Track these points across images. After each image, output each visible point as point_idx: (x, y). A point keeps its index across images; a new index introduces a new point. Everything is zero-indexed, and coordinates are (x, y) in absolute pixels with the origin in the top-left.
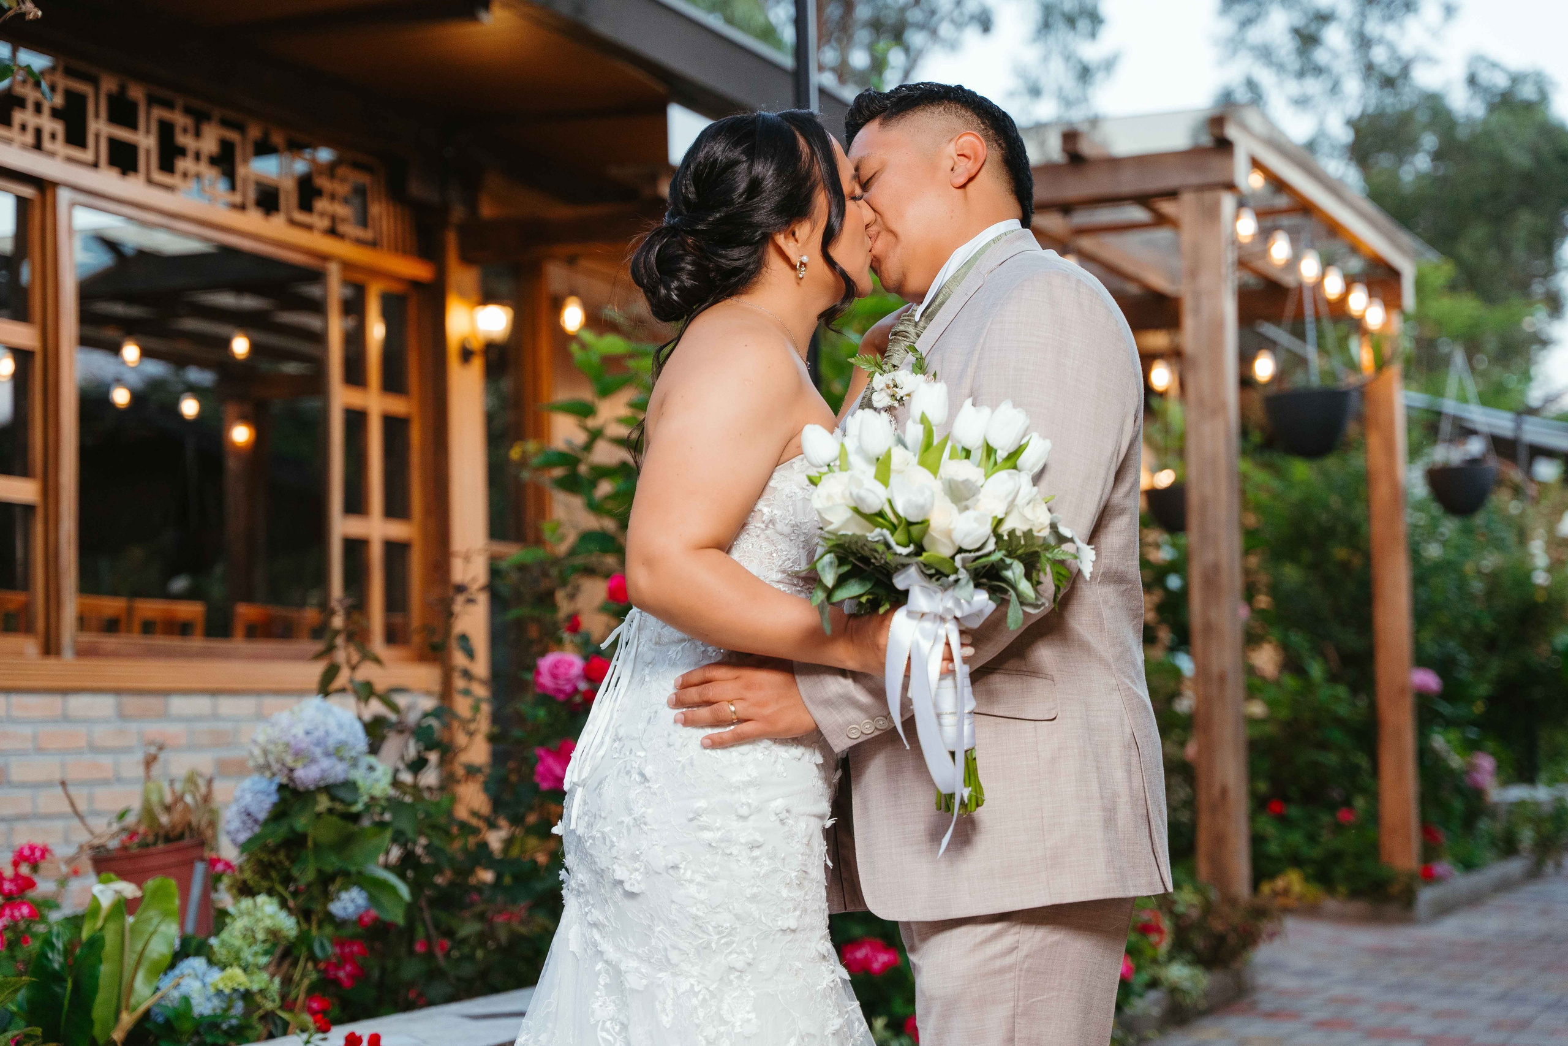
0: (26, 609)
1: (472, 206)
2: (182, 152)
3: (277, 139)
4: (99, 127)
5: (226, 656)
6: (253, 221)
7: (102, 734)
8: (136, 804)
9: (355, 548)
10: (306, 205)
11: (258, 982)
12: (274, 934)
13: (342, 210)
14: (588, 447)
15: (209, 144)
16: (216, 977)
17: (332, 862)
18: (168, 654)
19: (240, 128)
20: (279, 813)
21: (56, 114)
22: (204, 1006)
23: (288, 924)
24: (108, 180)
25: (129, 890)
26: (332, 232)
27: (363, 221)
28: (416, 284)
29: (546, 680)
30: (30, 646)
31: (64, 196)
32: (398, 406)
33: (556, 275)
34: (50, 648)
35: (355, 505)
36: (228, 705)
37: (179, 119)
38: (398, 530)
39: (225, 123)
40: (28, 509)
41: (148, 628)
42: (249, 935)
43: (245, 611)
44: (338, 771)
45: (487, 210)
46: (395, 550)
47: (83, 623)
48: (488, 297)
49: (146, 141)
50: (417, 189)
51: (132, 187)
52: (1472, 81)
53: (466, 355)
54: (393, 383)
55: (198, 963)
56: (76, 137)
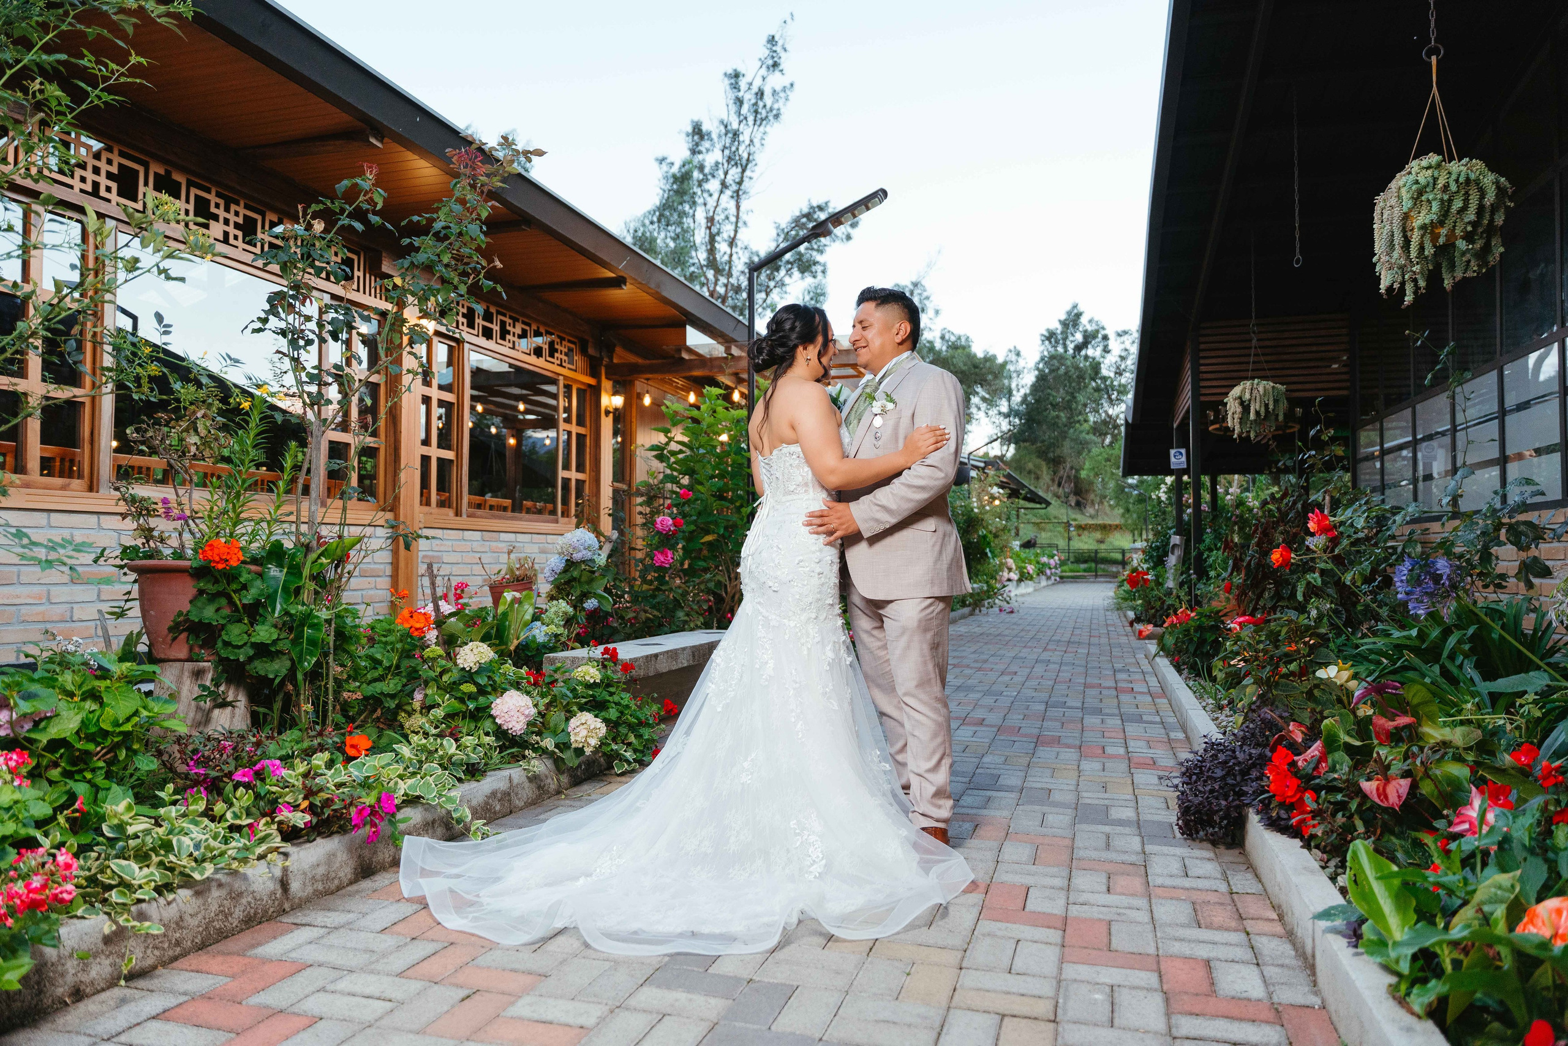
0: (449, 498)
1: (611, 359)
2: (509, 332)
3: (542, 330)
4: (479, 322)
5: (521, 519)
6: (533, 359)
7: (476, 546)
8: (504, 568)
9: (566, 482)
10: (552, 355)
11: (560, 630)
12: (565, 613)
13: (564, 358)
14: (667, 444)
15: (518, 331)
16: (544, 628)
17: (586, 588)
18: (500, 518)
19: (529, 325)
20: (565, 571)
21: (464, 316)
22: (541, 638)
23: (570, 610)
24: (482, 341)
25: (517, 595)
26: (561, 365)
27: (571, 362)
28: (590, 386)
29: (659, 526)
30: (451, 513)
31: (467, 346)
32: (582, 430)
33: (639, 386)
34: (458, 513)
35: (567, 467)
36: (520, 537)
37: (508, 320)
38: (581, 476)
39: (524, 323)
40: (451, 461)
41: (491, 508)
42: (556, 613)
43: (528, 503)
44: (588, 555)
45: (615, 361)
46: (579, 482)
47: (470, 505)
48: (615, 393)
49: (496, 328)
50: (591, 351)
51: (490, 344)
52: (943, 338)
53: (607, 413)
54: (580, 423)
55: (538, 623)
56: (471, 325)
